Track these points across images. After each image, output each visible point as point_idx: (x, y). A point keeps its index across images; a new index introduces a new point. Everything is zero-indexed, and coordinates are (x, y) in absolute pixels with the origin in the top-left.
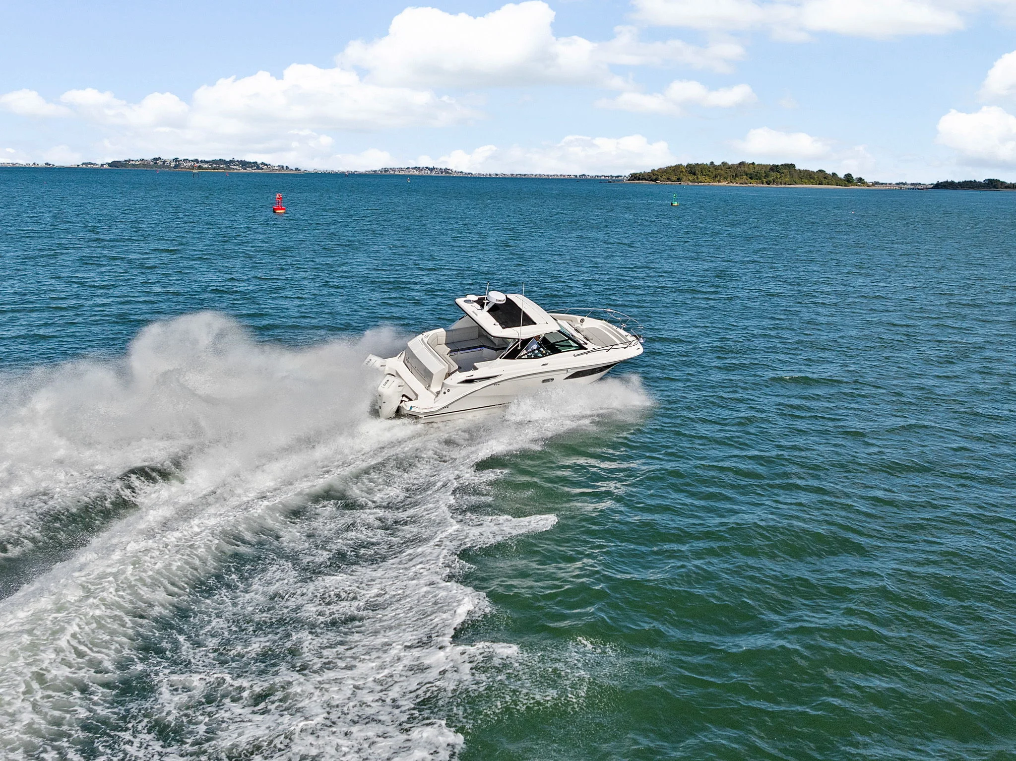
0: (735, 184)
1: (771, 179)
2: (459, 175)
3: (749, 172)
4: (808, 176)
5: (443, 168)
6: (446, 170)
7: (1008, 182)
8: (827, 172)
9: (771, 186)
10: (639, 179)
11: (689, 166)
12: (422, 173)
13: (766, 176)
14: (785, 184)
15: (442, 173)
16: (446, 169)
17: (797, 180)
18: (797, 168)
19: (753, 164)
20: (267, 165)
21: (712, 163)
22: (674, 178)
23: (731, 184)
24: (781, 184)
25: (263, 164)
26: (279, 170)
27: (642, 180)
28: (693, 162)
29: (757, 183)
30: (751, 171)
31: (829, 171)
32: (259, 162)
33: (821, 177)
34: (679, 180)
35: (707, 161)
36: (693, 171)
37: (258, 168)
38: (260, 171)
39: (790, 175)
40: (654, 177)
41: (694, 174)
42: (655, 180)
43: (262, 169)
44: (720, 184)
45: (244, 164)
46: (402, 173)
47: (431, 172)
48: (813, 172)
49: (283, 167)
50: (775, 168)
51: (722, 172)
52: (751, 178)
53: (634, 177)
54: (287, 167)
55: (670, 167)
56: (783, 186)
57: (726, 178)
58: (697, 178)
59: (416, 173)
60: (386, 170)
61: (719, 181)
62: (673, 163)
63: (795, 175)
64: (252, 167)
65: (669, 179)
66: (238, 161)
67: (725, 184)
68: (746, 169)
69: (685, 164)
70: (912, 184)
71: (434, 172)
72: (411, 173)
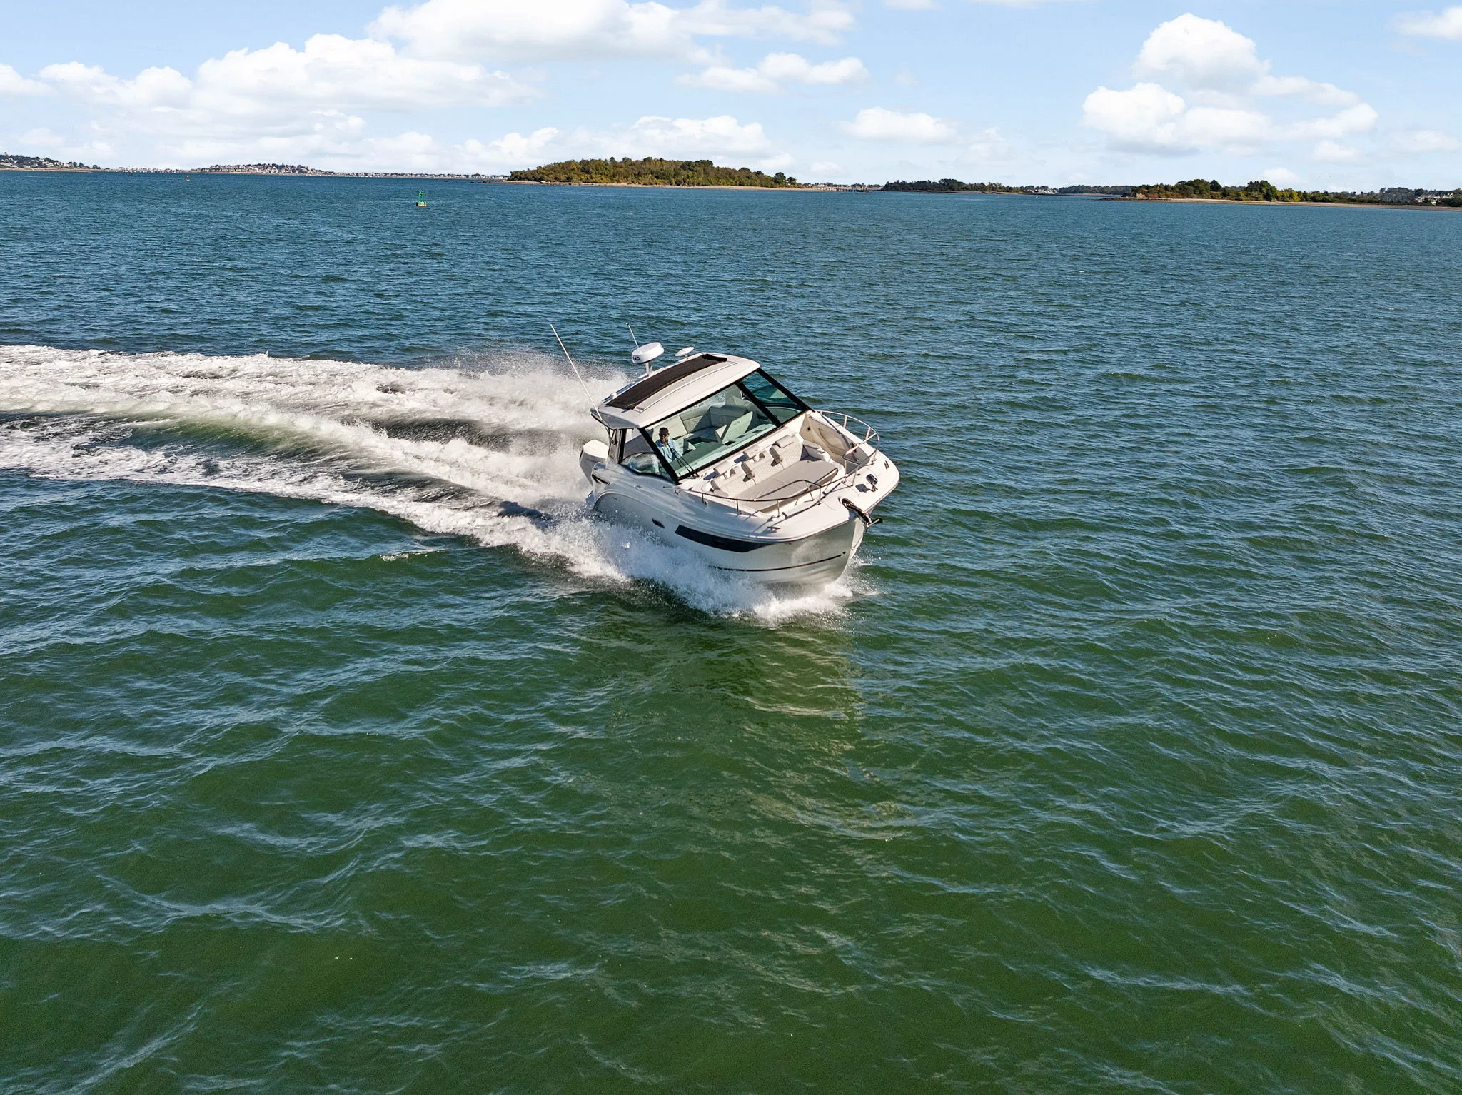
0: (637, 185)
1: (681, 178)
2: (317, 174)
3: (655, 170)
4: (727, 175)
5: (296, 165)
6: (300, 169)
7: (967, 182)
8: (752, 171)
9: (681, 187)
10: (520, 179)
11: (583, 162)
12: (266, 172)
13: (676, 175)
14: (698, 185)
15: (294, 172)
16: (299, 166)
17: (712, 180)
18: (715, 165)
19: (661, 160)
20: (53, 162)
21: (612, 159)
22: (563, 177)
23: (633, 185)
24: (693, 184)
25: (47, 160)
26: (70, 168)
27: (524, 179)
28: (588, 157)
29: (665, 184)
30: (658, 169)
31: (753, 169)
32: (42, 157)
33: (745, 177)
34: (569, 179)
35: (605, 157)
36: (588, 169)
37: (40, 165)
38: (43, 169)
39: (705, 173)
40: (538, 176)
41: (588, 172)
42: (539, 180)
43: (46, 166)
44: (619, 185)
45: (21, 160)
46: (239, 171)
47: (280, 171)
48: (734, 170)
49: (75, 164)
50: (687, 166)
51: (621, 170)
52: (657, 177)
53: (516, 176)
54: (81, 165)
55: (559, 164)
56: (696, 187)
57: (626, 178)
58: (592, 178)
59: (258, 171)
60: (217, 168)
61: (618, 182)
62: (563, 159)
63: (712, 174)
64: (32, 164)
65: (556, 179)
66: (12, 156)
67: (624, 184)
68: (652, 167)
69: (578, 160)
70: (870, 186)
71: (283, 171)
72: (251, 172)
